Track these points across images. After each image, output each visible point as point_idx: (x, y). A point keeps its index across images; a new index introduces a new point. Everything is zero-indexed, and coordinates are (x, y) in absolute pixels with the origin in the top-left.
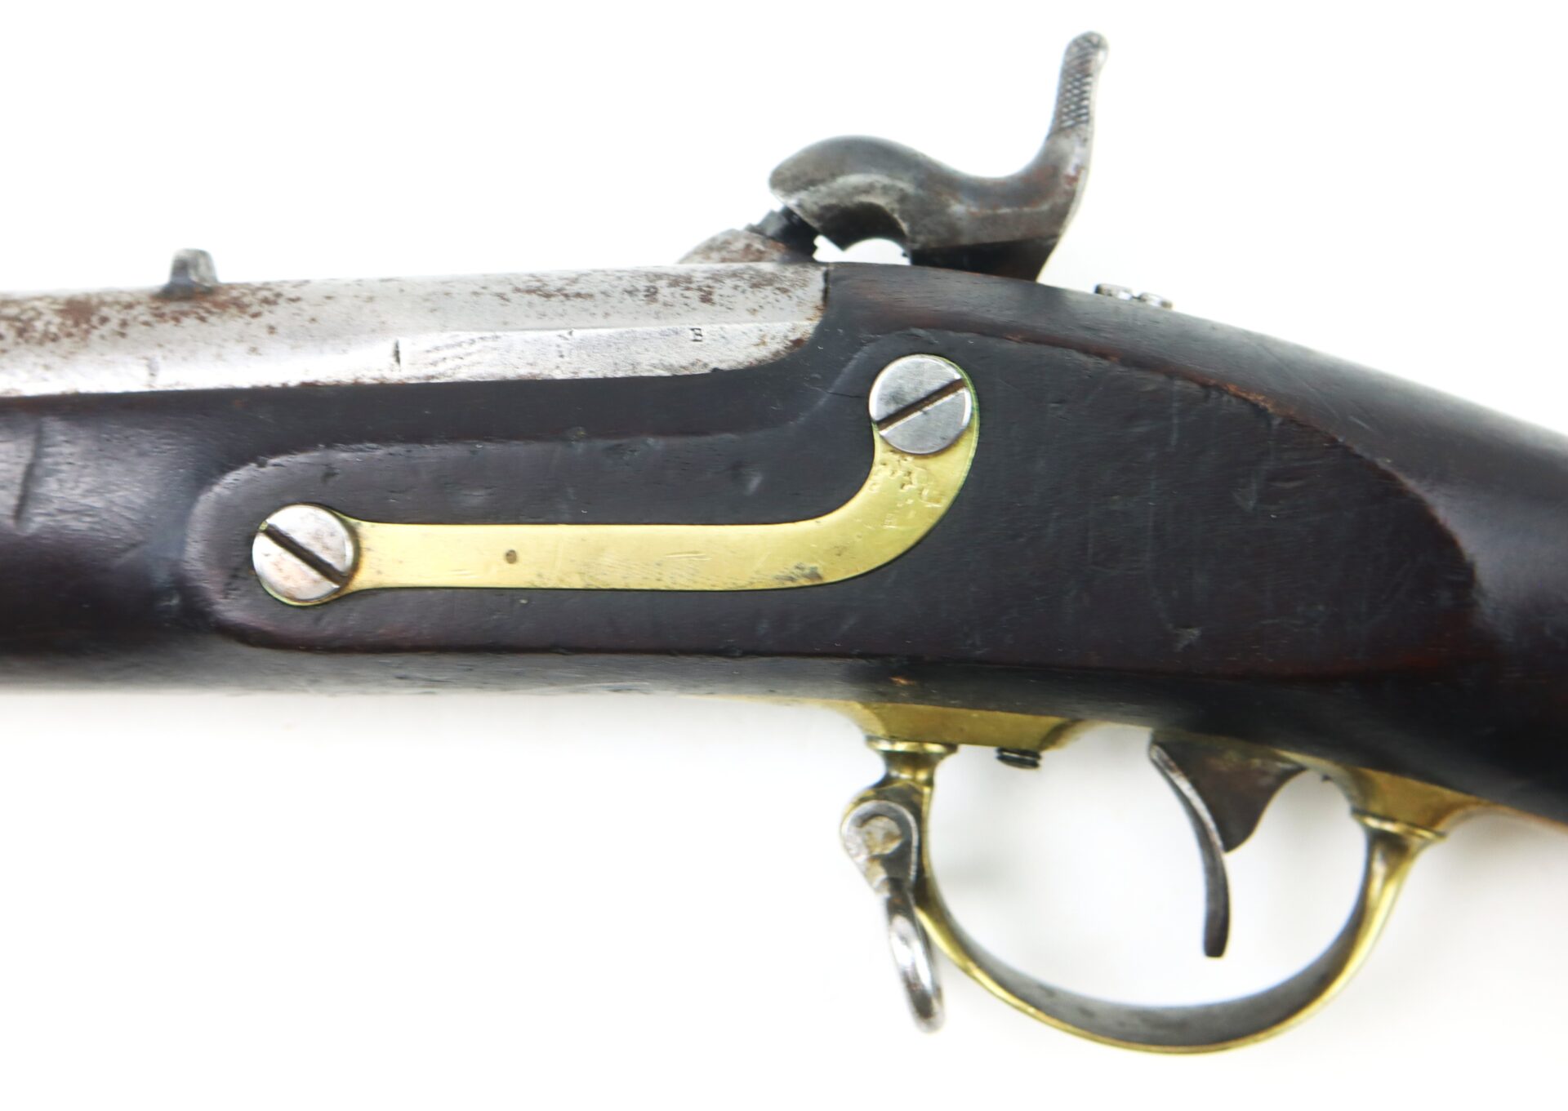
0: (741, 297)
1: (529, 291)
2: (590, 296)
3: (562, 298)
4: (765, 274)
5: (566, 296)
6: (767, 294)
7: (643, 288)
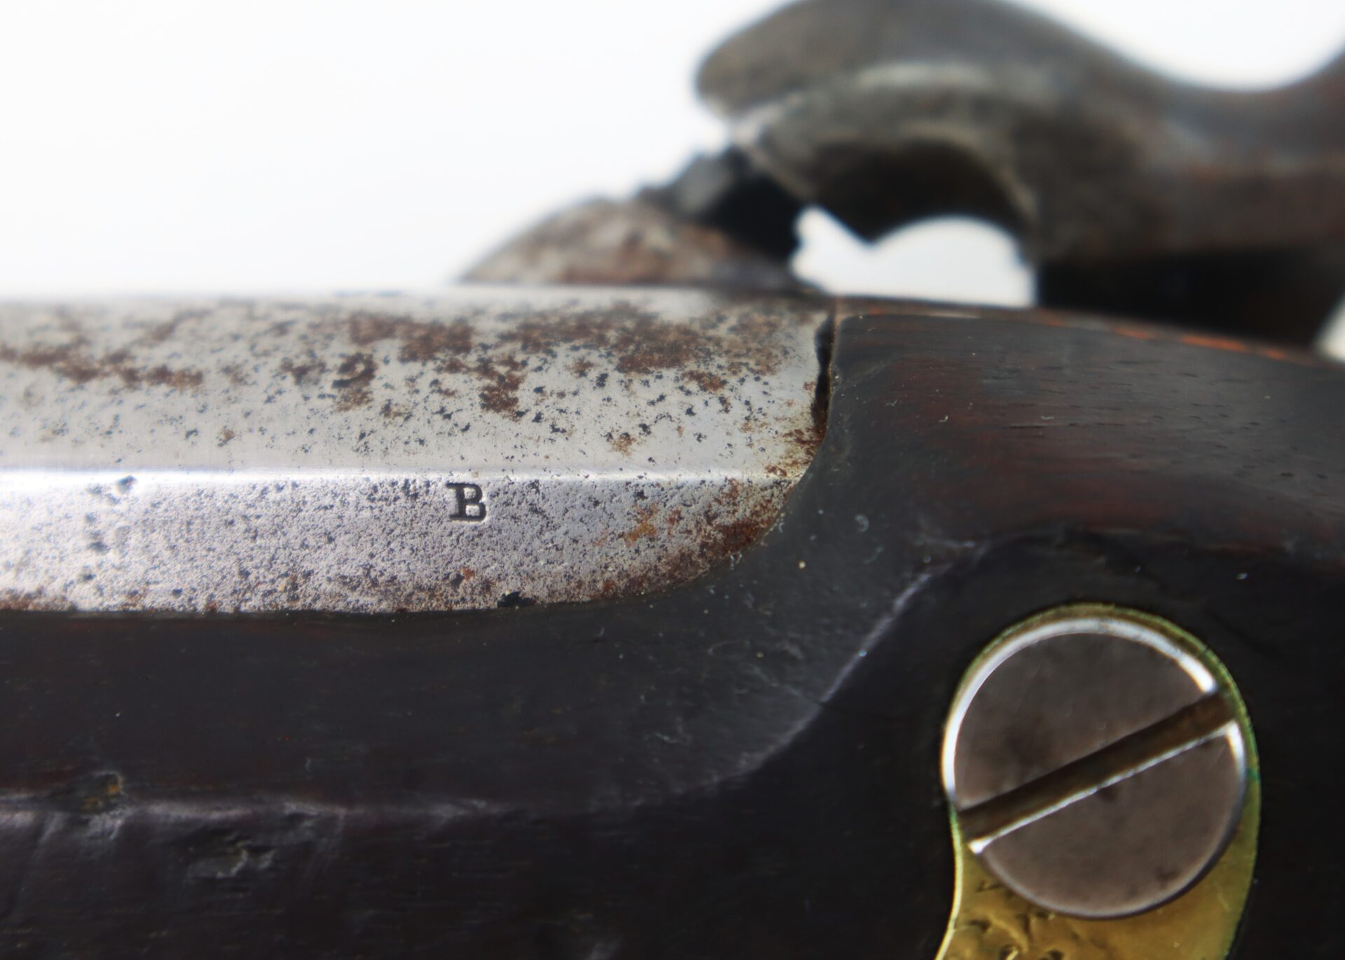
0: (591, 398)
1: (38, 359)
2: (196, 379)
3: (117, 381)
4: (665, 329)
5: (132, 377)
6: (665, 391)
7: (334, 362)
